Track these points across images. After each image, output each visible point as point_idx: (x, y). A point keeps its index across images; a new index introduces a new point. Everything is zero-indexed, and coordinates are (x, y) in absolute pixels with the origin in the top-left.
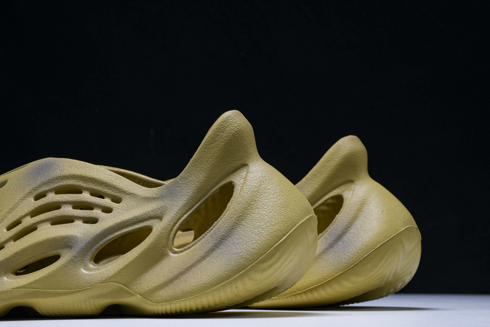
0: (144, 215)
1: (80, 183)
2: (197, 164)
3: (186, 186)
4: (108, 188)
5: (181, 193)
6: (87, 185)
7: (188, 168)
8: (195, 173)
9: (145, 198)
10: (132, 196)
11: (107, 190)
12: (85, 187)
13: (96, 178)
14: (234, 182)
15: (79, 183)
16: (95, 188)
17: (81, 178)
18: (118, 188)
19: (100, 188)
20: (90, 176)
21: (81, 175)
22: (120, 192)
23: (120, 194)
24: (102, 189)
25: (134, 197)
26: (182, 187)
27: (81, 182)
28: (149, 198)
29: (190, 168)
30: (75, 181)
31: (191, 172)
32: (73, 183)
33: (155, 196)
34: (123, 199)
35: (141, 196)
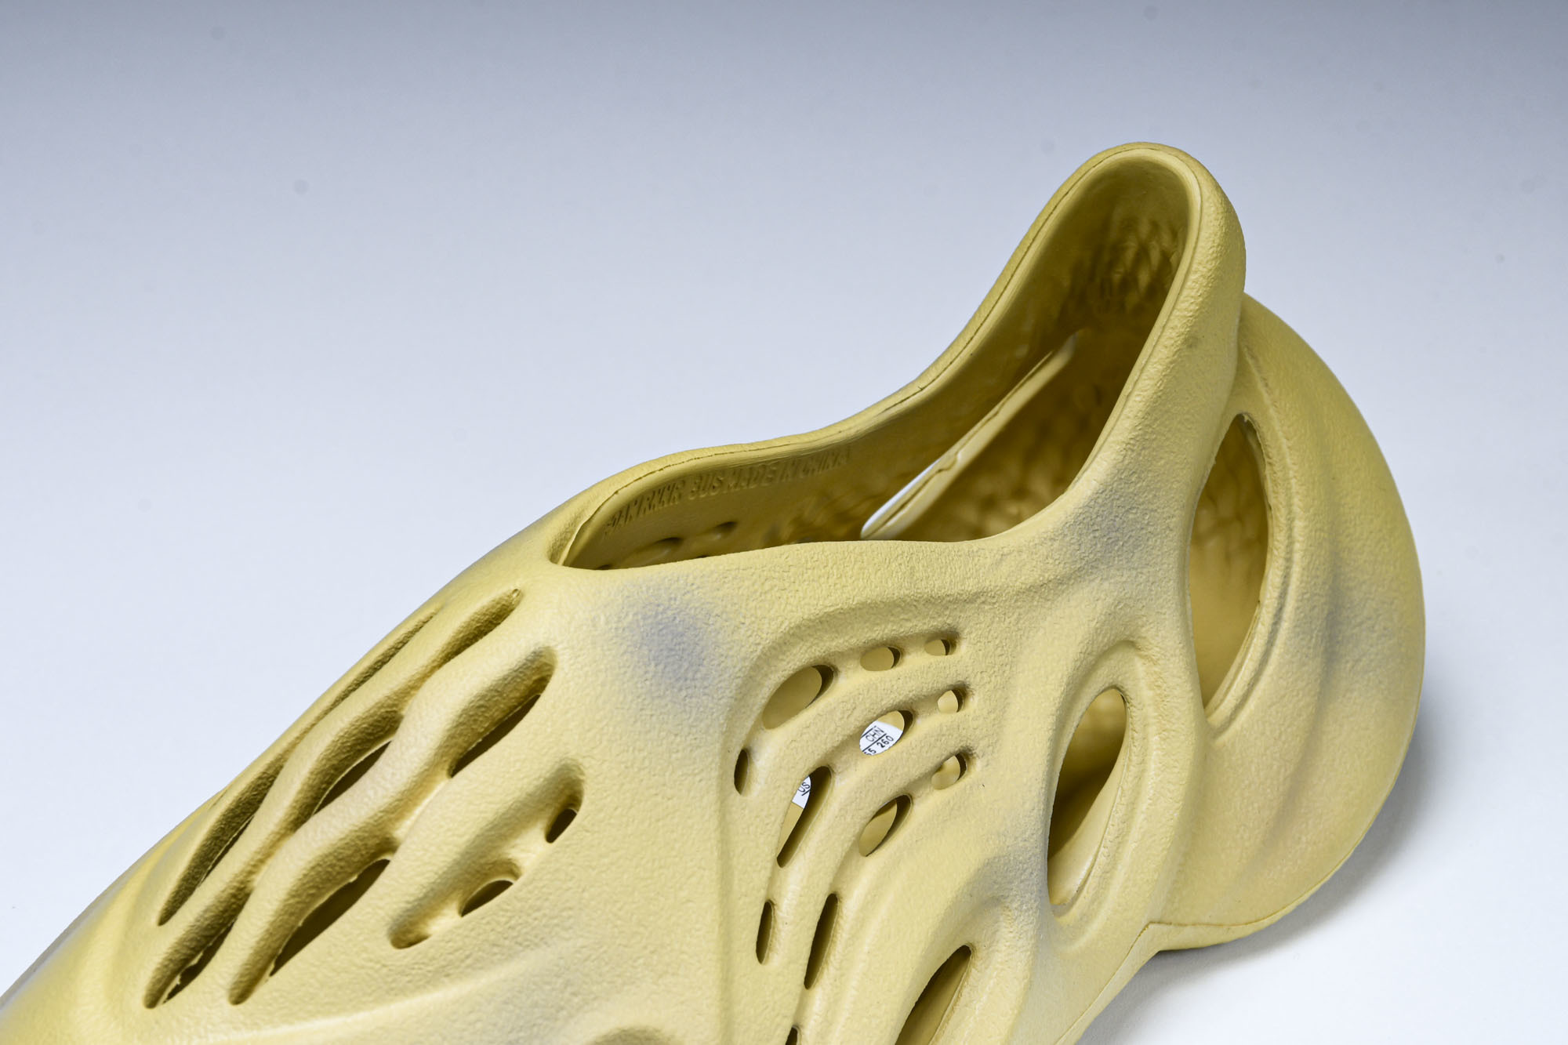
1: (827, 644)
3: (1155, 496)
4: (910, 614)
5: (1150, 529)
6: (847, 638)
7: (1141, 432)
8: (1167, 439)
9: (1029, 590)
10: (983, 602)
11: (909, 625)
12: (841, 649)
13: (869, 601)
14: (1248, 415)
15: (821, 644)
16: (874, 635)
19: (889, 626)
21: (821, 614)
23: (947, 613)
24: (894, 628)
25: (990, 604)
26: (1143, 503)
27: (826, 637)
29: (1150, 430)
30: (808, 644)
31: (1154, 445)
32: (807, 656)
33: (1061, 570)
34: (961, 625)
35: (1010, 589)
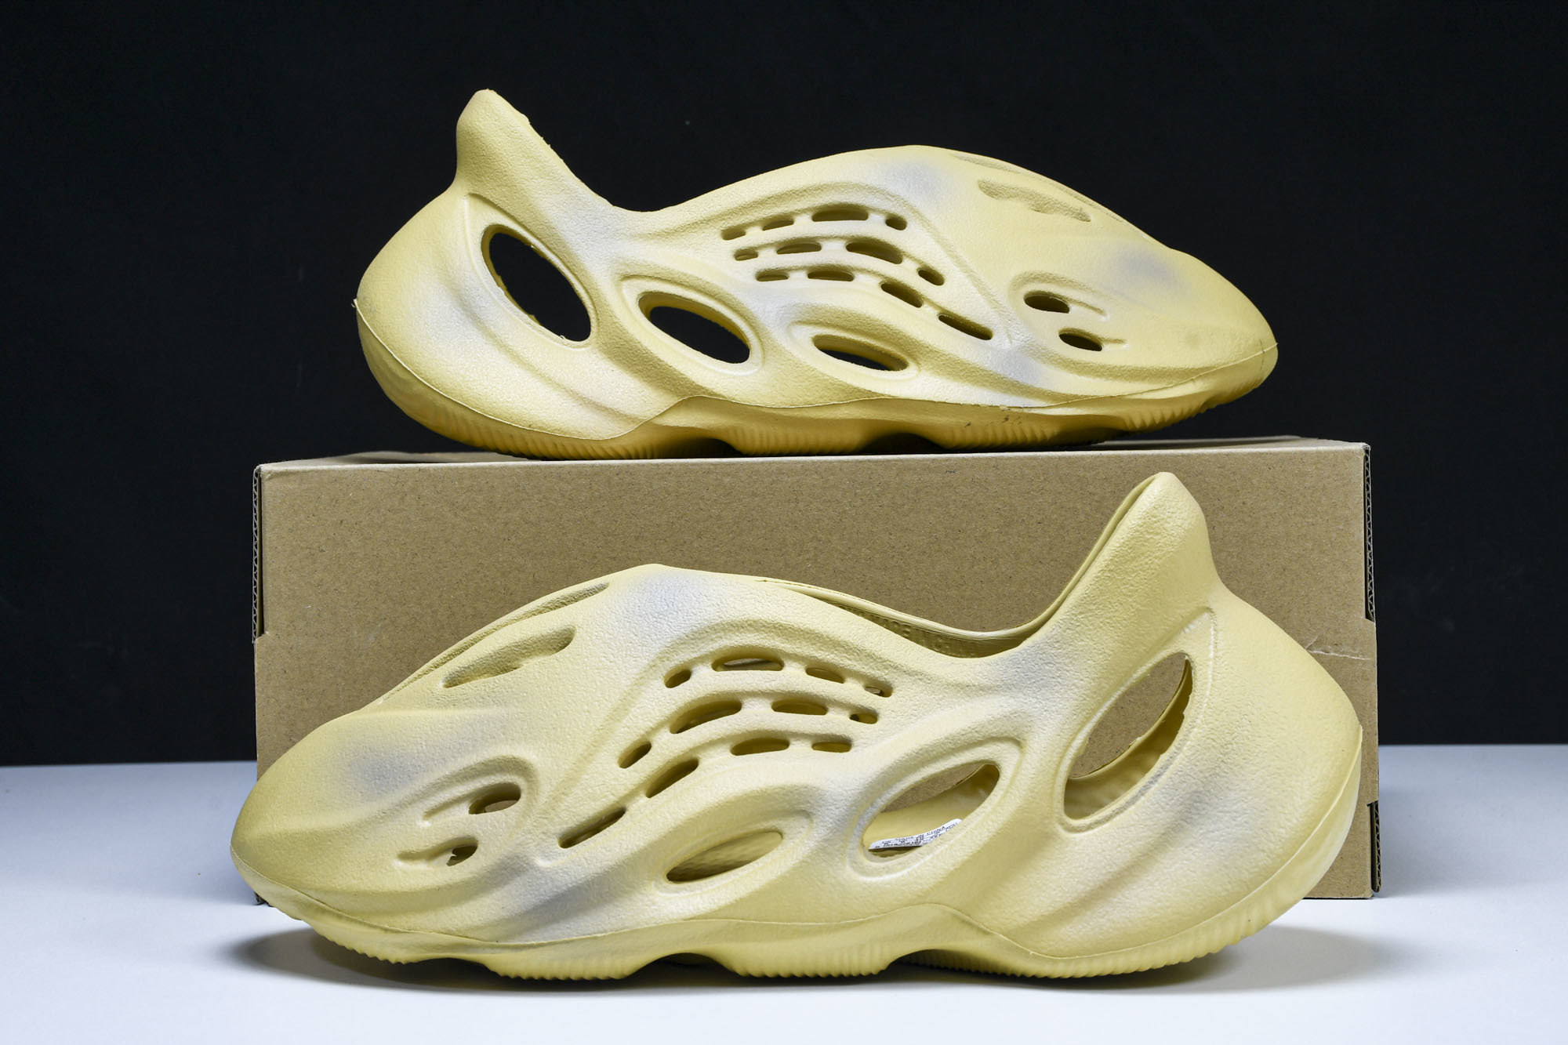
0: (971, 732)
1: (777, 643)
2: (1094, 608)
3: (1071, 662)
4: (852, 657)
5: (1059, 680)
6: (794, 647)
7: (1068, 617)
8: (1090, 630)
9: (957, 685)
10: (920, 679)
11: (850, 662)
12: (791, 652)
13: (817, 632)
14: (1187, 655)
15: (772, 641)
16: (816, 655)
17: (775, 628)
18: (881, 658)
19: (832, 656)
20: (801, 625)
21: (775, 622)
22: (887, 669)
23: (887, 671)
24: (837, 658)
25: (925, 682)
26: (1060, 663)
27: (778, 639)
28: (967, 686)
29: (1075, 618)
30: (762, 636)
31: (1078, 629)
32: (758, 641)
33: (984, 682)
34: (895, 684)
35: (944, 680)
